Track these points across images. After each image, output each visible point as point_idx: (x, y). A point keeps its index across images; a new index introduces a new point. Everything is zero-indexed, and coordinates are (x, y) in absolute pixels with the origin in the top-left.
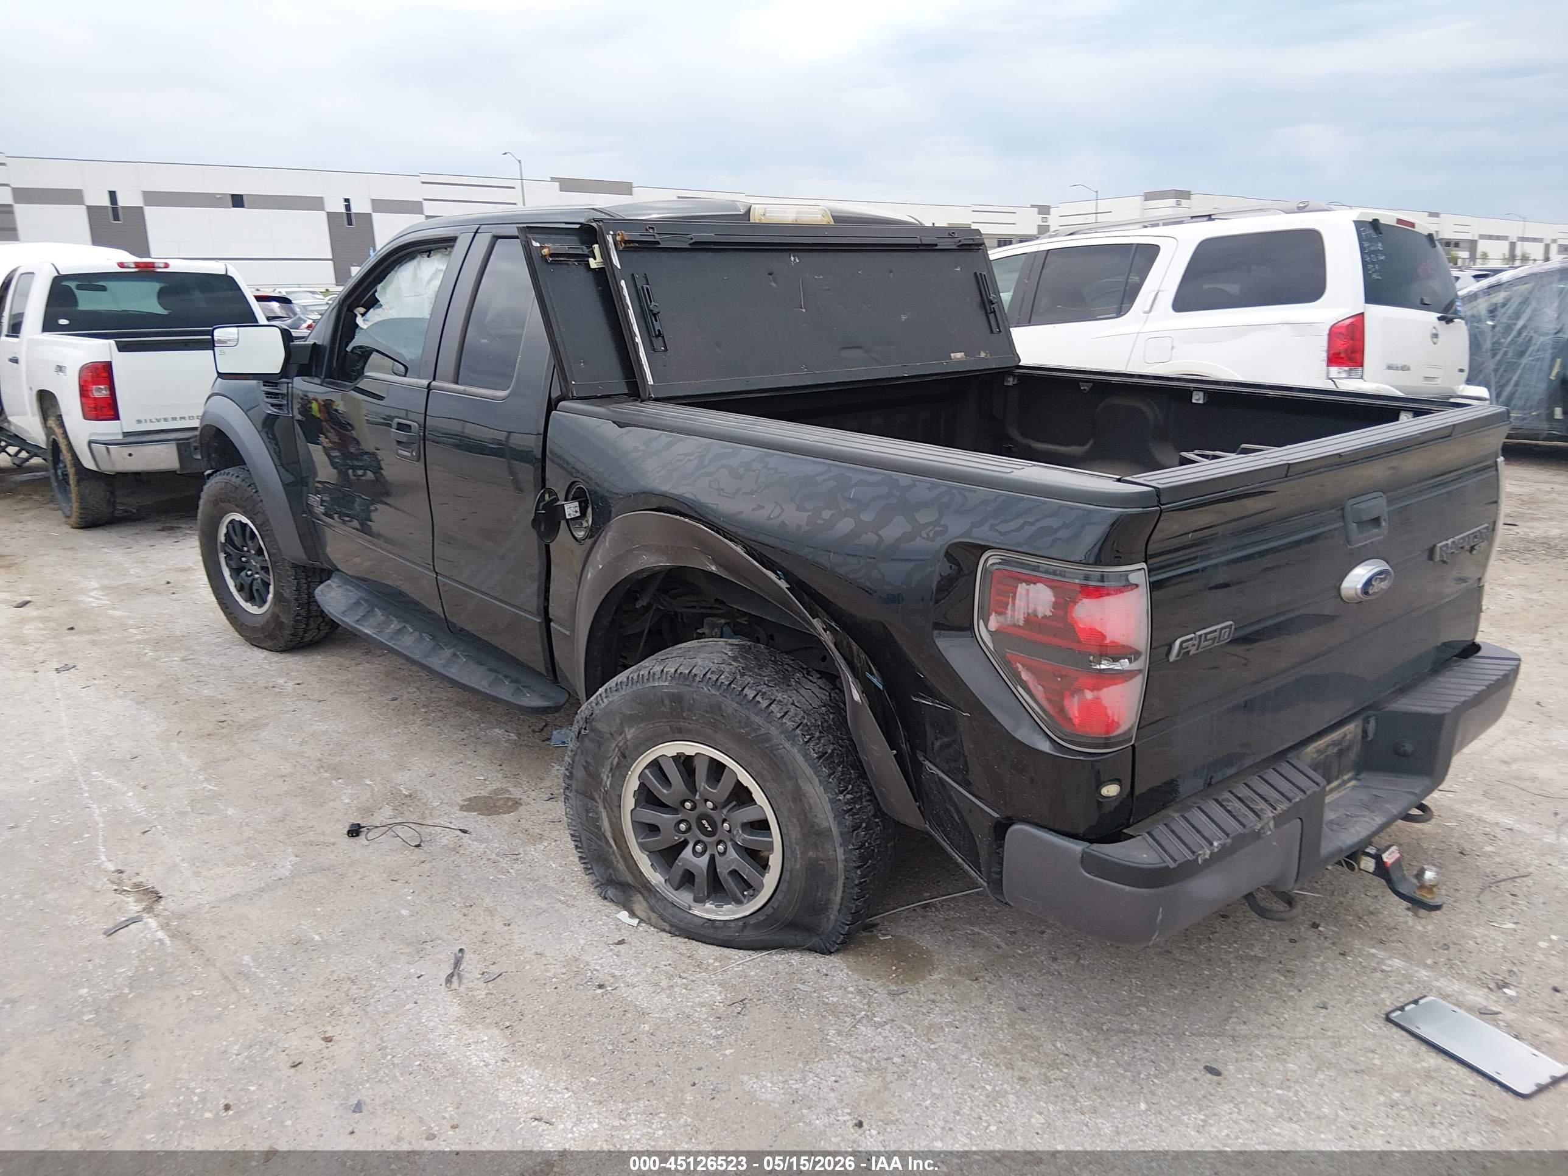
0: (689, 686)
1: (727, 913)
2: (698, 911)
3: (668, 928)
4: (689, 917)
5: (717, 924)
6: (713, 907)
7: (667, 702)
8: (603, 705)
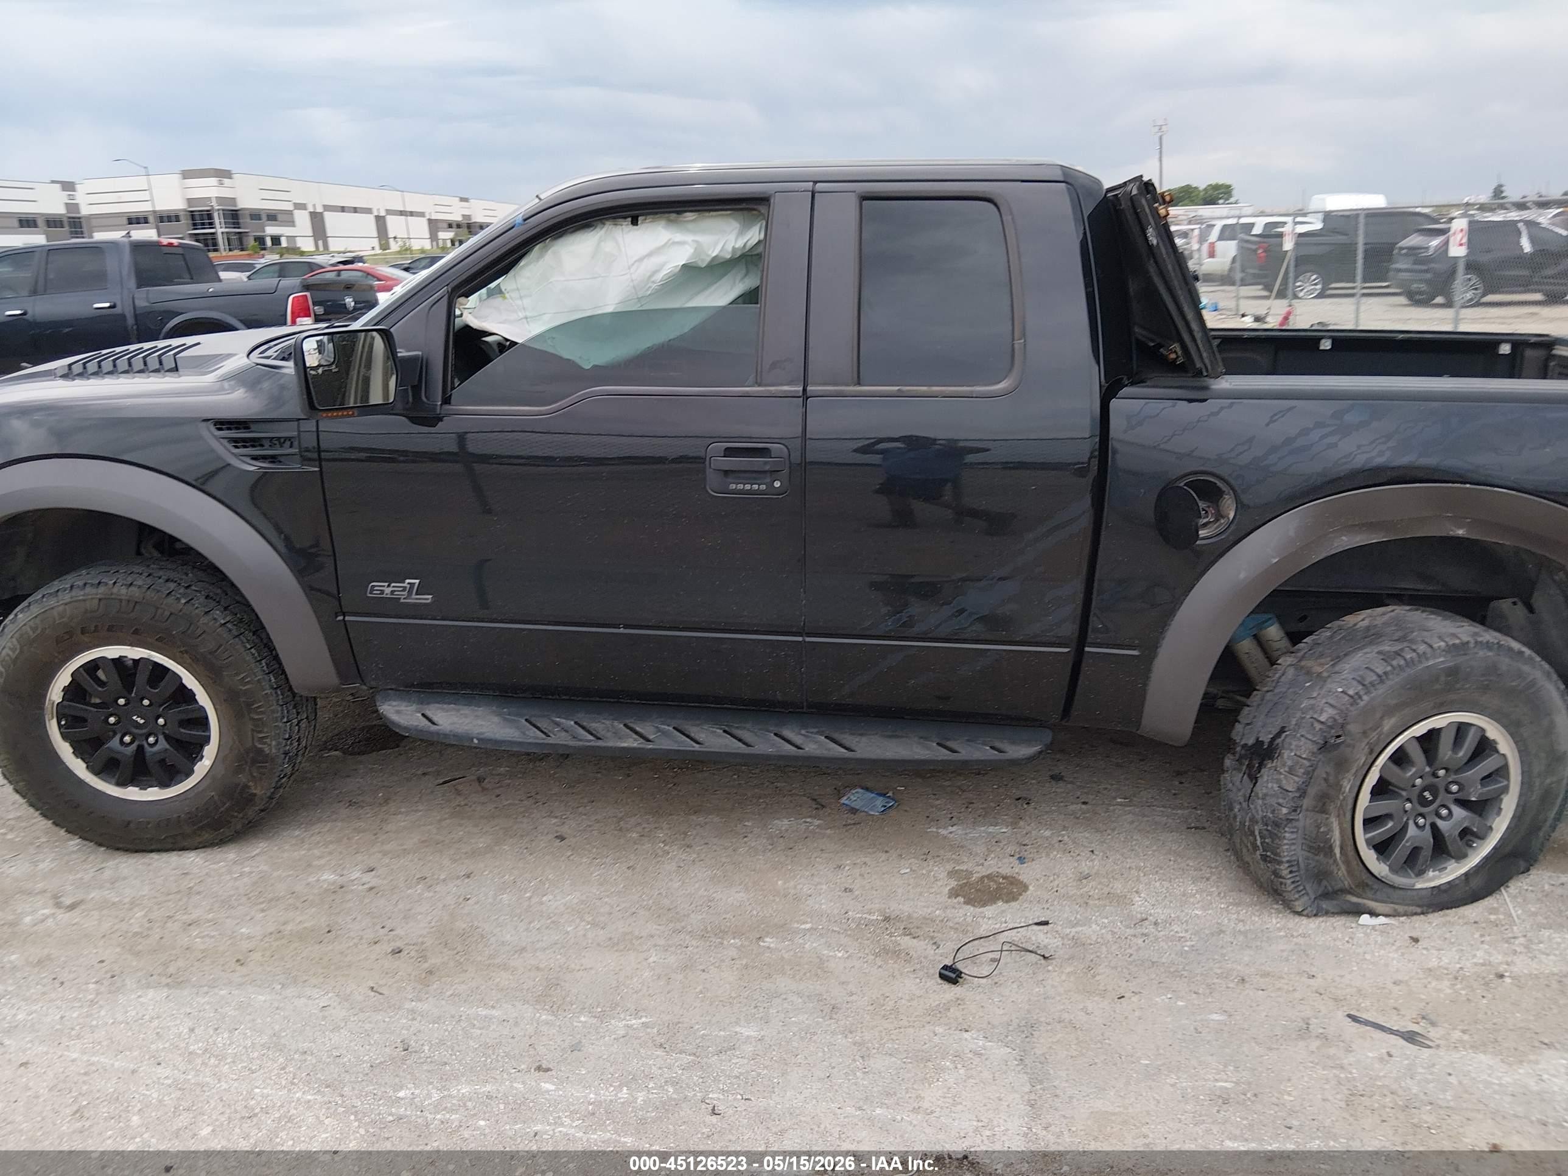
0: (1465, 654)
1: (1453, 871)
2: (1420, 884)
3: (1419, 910)
4: (1415, 893)
5: (1442, 888)
6: (1437, 873)
7: (1443, 678)
8: (1362, 704)
